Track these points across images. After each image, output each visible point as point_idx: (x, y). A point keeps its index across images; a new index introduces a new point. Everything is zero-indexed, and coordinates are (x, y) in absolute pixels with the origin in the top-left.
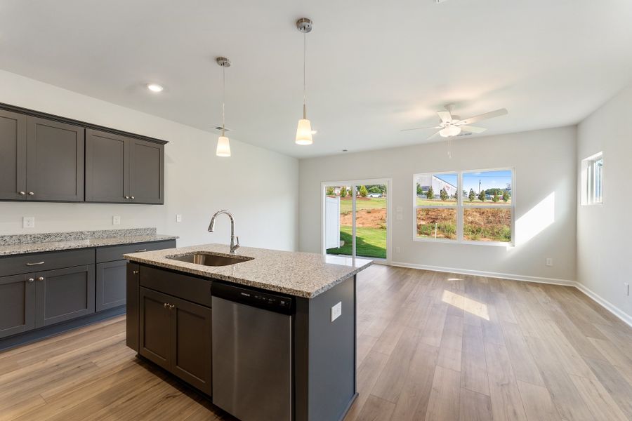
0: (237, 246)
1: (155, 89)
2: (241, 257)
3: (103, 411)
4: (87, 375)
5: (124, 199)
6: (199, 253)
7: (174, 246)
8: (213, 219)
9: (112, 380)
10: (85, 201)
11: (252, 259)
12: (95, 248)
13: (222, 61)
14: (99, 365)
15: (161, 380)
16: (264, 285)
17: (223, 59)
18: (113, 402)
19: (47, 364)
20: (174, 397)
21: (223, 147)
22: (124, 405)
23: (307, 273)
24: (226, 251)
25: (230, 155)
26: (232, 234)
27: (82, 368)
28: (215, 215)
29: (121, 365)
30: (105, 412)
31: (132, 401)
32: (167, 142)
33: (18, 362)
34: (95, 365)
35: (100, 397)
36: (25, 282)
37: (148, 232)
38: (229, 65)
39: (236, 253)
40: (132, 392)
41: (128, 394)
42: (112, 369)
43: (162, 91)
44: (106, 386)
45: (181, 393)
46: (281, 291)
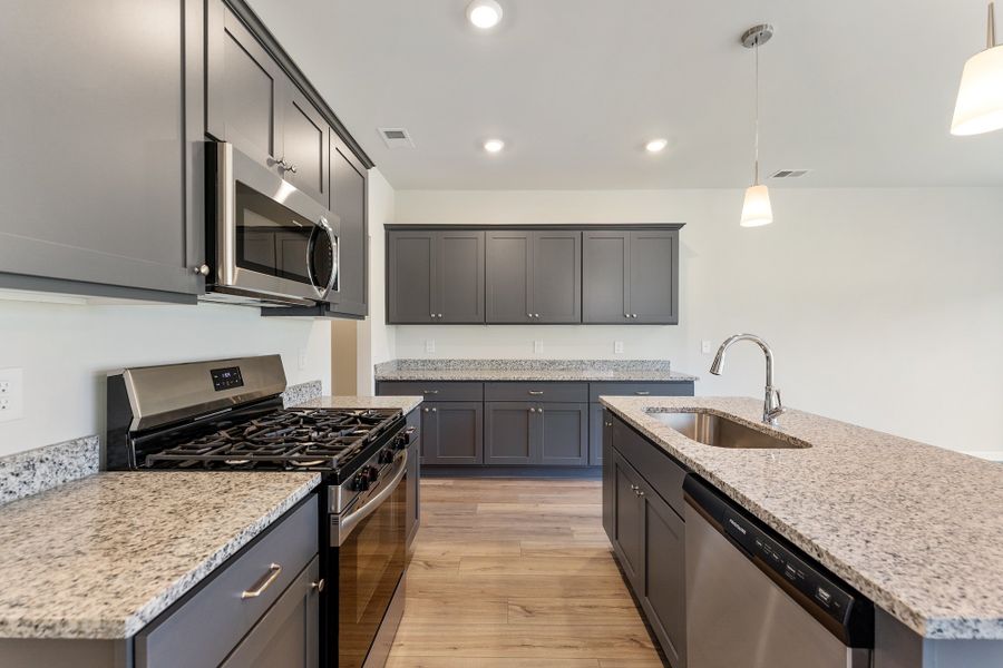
0: (777, 411)
1: (656, 146)
2: (782, 435)
3: (559, 602)
4: (561, 543)
5: (626, 319)
6: (705, 411)
7: (691, 393)
8: (722, 348)
9: (581, 565)
10: (582, 323)
11: (808, 445)
12: (589, 382)
13: (753, 36)
14: (575, 536)
15: (633, 605)
16: (778, 523)
17: (752, 31)
18: (572, 597)
19: (536, 509)
20: (642, 646)
21: (757, 208)
22: (581, 610)
23: (963, 538)
24: (754, 417)
25: (769, 221)
26: (768, 383)
27: (561, 531)
28: (726, 342)
29: (598, 549)
30: (558, 604)
31: (590, 610)
32: (682, 225)
33: (521, 495)
34: (571, 534)
35: (564, 581)
36: (528, 411)
37: (658, 367)
38: (769, 36)
39: (777, 425)
40: (594, 597)
41: (589, 596)
42: (585, 550)
43: (666, 147)
44: (573, 569)
45: (652, 646)
46: (821, 560)
